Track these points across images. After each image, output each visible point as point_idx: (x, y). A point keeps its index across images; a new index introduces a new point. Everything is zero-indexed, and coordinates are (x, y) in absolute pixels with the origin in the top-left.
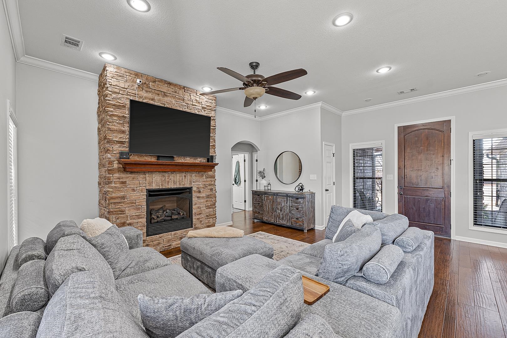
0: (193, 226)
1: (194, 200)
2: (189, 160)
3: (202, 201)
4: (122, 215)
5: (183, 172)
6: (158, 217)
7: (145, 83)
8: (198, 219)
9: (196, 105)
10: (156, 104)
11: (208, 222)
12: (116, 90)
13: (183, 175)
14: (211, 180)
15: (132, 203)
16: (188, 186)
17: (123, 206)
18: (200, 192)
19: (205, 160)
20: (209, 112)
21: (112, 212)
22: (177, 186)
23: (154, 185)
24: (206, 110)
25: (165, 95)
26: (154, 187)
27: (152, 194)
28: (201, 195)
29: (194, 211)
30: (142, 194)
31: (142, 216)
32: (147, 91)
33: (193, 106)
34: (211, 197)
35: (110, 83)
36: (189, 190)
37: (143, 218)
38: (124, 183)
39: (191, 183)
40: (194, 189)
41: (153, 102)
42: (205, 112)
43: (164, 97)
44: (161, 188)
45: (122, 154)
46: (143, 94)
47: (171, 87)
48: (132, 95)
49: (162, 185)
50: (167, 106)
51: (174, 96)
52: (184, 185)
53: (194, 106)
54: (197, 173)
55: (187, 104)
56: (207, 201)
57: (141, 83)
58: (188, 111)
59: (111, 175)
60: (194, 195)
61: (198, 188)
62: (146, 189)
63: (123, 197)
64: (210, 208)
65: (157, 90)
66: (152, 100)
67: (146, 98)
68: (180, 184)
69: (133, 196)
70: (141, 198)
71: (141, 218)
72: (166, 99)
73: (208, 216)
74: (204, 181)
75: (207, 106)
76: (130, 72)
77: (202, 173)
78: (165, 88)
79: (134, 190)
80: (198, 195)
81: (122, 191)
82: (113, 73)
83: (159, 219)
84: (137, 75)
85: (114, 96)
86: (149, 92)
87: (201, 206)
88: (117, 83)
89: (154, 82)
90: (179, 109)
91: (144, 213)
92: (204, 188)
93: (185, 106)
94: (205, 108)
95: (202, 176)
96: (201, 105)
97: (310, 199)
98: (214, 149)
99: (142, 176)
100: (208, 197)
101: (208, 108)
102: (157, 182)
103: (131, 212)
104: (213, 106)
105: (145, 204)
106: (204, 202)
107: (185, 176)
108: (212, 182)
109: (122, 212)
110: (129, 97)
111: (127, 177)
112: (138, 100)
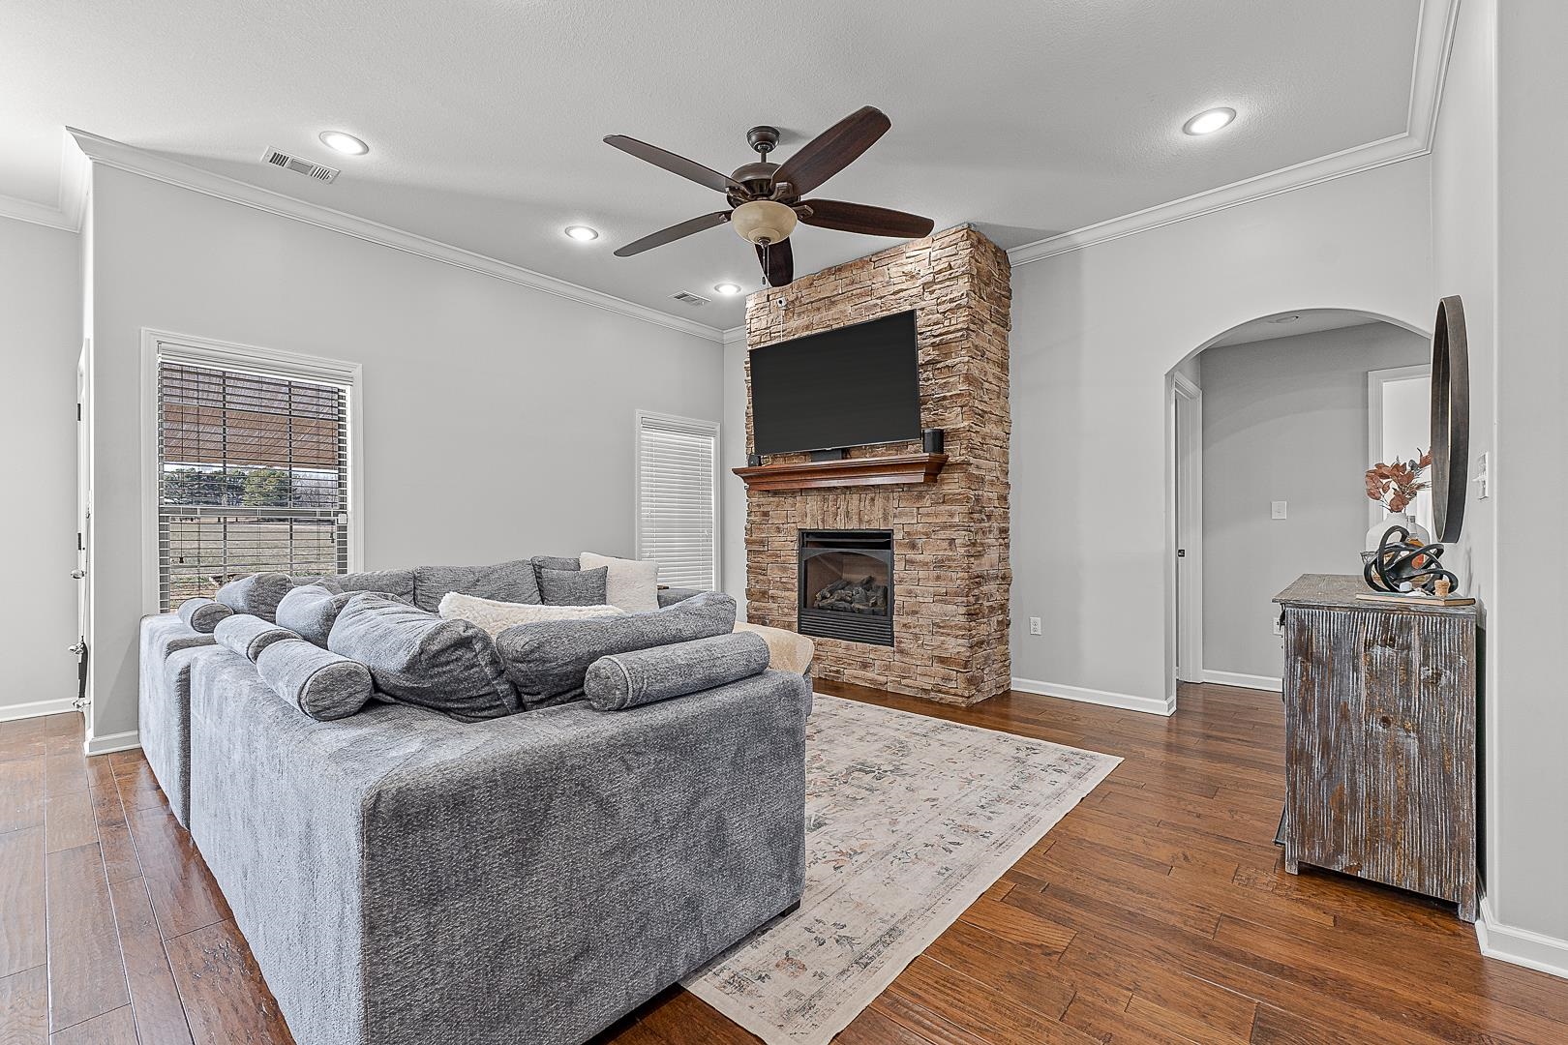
0: (896, 643)
1: (899, 566)
2: (883, 455)
3: (922, 574)
4: (761, 577)
8: (905, 625)
11: (939, 647)
13: (868, 497)
14: (948, 511)
15: (777, 556)
16: (878, 525)
17: (764, 559)
18: (913, 546)
20: (944, 291)
21: (752, 568)
22: (853, 526)
23: (809, 520)
25: (831, 302)
26: (809, 525)
27: (808, 538)
28: (919, 557)
29: (898, 600)
30: (791, 538)
31: (790, 586)
33: (897, 296)
34: (950, 567)
36: (882, 540)
37: (793, 590)
38: (766, 514)
39: (885, 519)
40: (898, 536)
41: (808, 332)
42: (934, 296)
46: (794, 323)
49: (823, 522)
51: (849, 294)
52: (869, 522)
53: (899, 295)
54: (905, 489)
55: (881, 298)
56: (938, 578)
58: (881, 316)
59: (751, 500)
60: (898, 553)
61: (908, 533)
62: (799, 529)
63: (761, 543)
64: (946, 602)
65: (816, 301)
66: (808, 326)
67: (797, 329)
68: (860, 521)
69: (778, 541)
70: (787, 546)
71: (790, 590)
72: (833, 311)
73: (940, 627)
74: (928, 515)
78: (829, 288)
79: (779, 530)
80: (911, 555)
81: (762, 531)
86: (804, 312)
87: (918, 590)
88: (758, 326)
91: (794, 581)
92: (927, 534)
93: (876, 305)
94: (934, 282)
95: (920, 497)
96: (920, 282)
97: (1368, 645)
98: (962, 407)
99: (790, 500)
100: (940, 564)
101: (940, 277)
102: (811, 513)
103: (774, 574)
104: (959, 262)
105: (795, 560)
106: (928, 579)
107: (873, 499)
108: (952, 515)
109: (763, 571)
110: (772, 342)
111: (771, 505)
112: (783, 341)
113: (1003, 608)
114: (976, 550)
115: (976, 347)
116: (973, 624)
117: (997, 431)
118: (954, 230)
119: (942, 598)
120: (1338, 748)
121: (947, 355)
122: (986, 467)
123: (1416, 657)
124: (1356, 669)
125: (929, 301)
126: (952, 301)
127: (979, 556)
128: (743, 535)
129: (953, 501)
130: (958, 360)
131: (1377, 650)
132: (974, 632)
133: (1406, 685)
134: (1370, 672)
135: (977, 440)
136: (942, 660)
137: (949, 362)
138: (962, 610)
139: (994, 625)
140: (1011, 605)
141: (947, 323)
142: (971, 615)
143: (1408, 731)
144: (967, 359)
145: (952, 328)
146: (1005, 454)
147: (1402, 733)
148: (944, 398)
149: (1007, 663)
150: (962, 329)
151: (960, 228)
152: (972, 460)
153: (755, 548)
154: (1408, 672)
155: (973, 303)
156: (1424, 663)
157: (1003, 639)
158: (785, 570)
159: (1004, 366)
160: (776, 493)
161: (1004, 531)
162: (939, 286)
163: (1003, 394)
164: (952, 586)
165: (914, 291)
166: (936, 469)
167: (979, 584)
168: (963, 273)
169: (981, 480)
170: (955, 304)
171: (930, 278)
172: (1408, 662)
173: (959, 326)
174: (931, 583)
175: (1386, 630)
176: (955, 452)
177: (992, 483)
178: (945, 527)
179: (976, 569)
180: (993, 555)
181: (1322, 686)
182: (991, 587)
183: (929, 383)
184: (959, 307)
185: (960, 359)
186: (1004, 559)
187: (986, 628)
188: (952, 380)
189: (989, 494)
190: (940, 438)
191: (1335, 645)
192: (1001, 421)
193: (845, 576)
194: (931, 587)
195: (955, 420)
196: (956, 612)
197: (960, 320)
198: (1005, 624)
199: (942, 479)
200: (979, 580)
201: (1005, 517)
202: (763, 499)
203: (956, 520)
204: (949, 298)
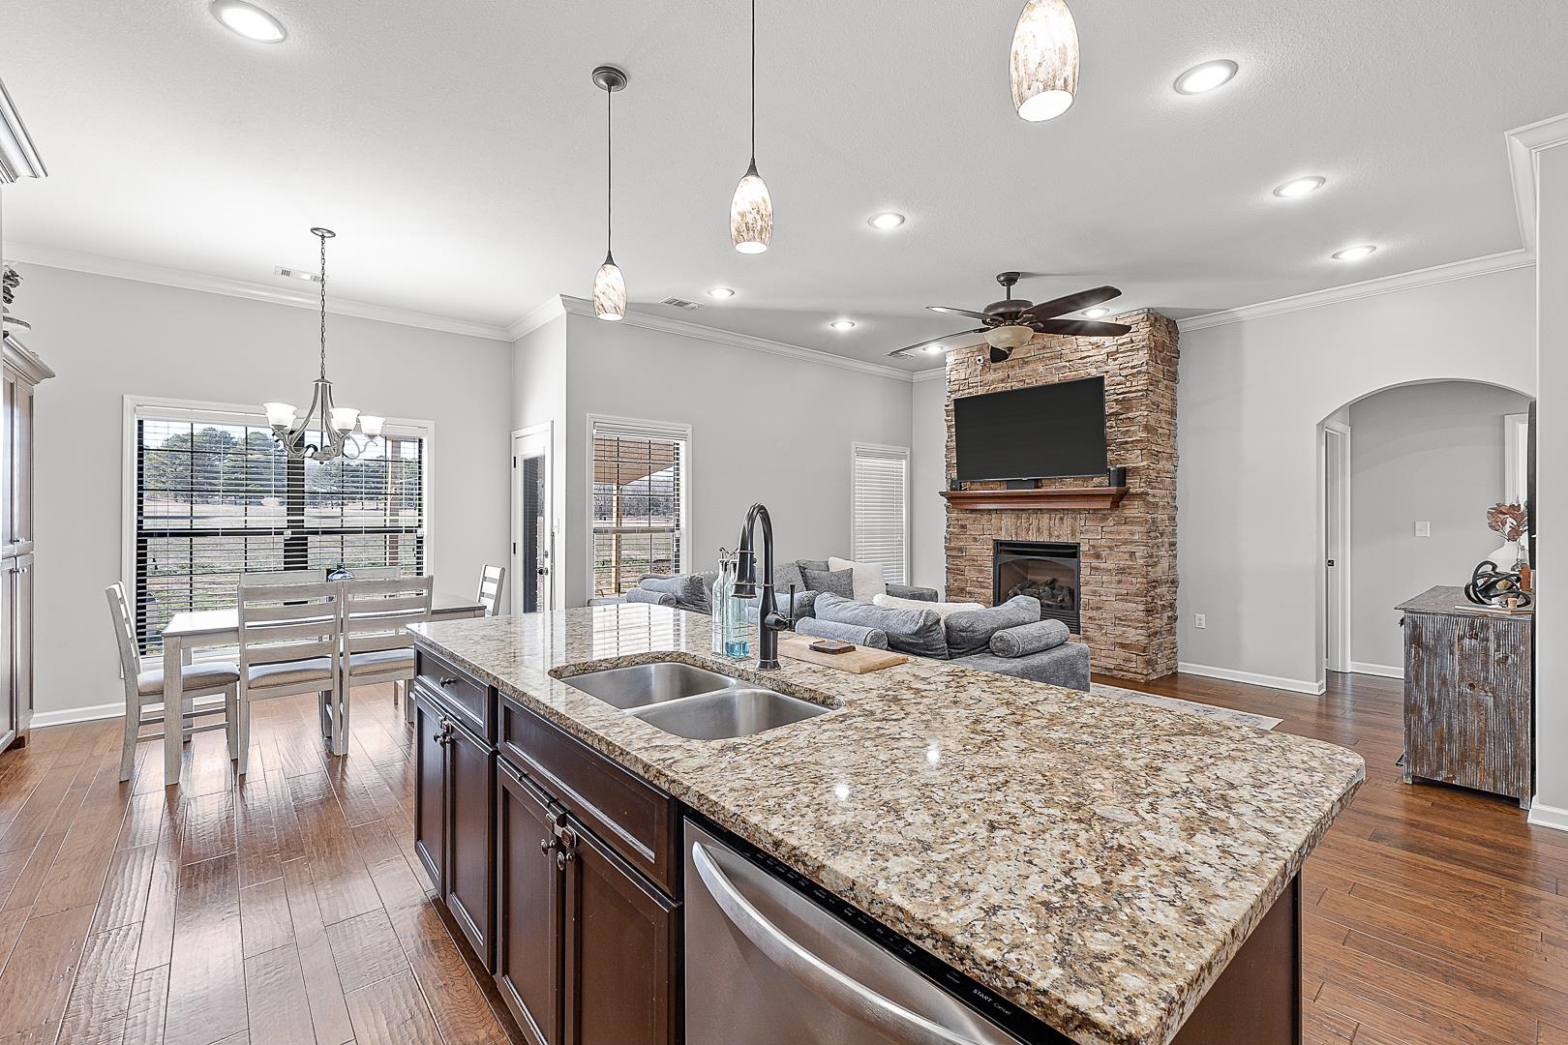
0: (1081, 632)
1: (1085, 572)
2: (1070, 485)
3: (1105, 578)
4: (960, 577)
8: (1090, 618)
9: (1089, 356)
10: (1009, 386)
11: (1121, 635)
13: (1058, 517)
14: (1129, 531)
15: (974, 561)
16: (1066, 538)
17: (962, 563)
18: (1098, 556)
20: (1127, 359)
22: (1044, 538)
23: (1003, 533)
26: (1004, 537)
27: (1000, 547)
28: (1103, 565)
29: (1084, 598)
30: (987, 547)
31: (985, 585)
32: (996, 370)
33: (1083, 361)
34: (1130, 574)
36: (1071, 551)
37: (987, 588)
38: (963, 527)
39: (1073, 533)
40: (1084, 548)
41: (1003, 385)
42: (1116, 362)
44: (1015, 539)
45: (949, 482)
46: (990, 377)
49: (1016, 534)
51: (1042, 356)
52: (1058, 536)
53: (1088, 360)
54: (1090, 512)
55: (1068, 362)
56: (1120, 582)
58: (1071, 376)
59: (950, 516)
60: (1084, 561)
61: (1094, 546)
62: (994, 540)
63: (960, 550)
64: (1127, 601)
66: (1006, 382)
67: (993, 382)
68: (1050, 535)
69: (974, 549)
70: (985, 553)
71: (984, 587)
72: (1027, 369)
73: (1121, 620)
74: (1111, 532)
77: (1107, 512)
78: (1022, 351)
79: (976, 540)
80: (1095, 563)
81: (961, 540)
82: (952, 364)
84: (980, 350)
86: (999, 369)
87: (1102, 590)
88: (956, 377)
90: (1050, 379)
91: (989, 580)
92: (1110, 548)
93: (1065, 367)
94: (1117, 352)
95: (1105, 518)
96: (1105, 351)
97: (1461, 638)
98: (1141, 450)
99: (986, 517)
100: (1121, 571)
101: (1123, 349)
102: (1008, 529)
103: (971, 574)
104: (1140, 337)
105: (991, 564)
106: (1111, 583)
107: (1062, 519)
108: (1132, 534)
109: (961, 572)
110: (971, 390)
111: (967, 519)
112: (981, 391)
113: (1172, 606)
114: (1152, 561)
115: (1153, 403)
116: (1150, 618)
117: (1169, 466)
118: (1136, 313)
119: (1124, 598)
120: (1440, 703)
121: (1129, 409)
122: (1158, 494)
123: (1492, 646)
124: (1452, 653)
125: (1112, 366)
126: (1133, 367)
127: (1155, 565)
128: (943, 543)
129: (1132, 523)
130: (1138, 413)
131: (1467, 641)
132: (1151, 625)
133: (1485, 663)
134: (1461, 655)
135: (1153, 474)
136: (1123, 646)
137: (1130, 415)
138: (1141, 607)
139: (1166, 621)
140: (1177, 604)
141: (1128, 384)
142: (1149, 611)
143: (1486, 692)
144: (1146, 413)
145: (1133, 389)
146: (1174, 483)
147: (1483, 693)
148: (1126, 443)
149: (1175, 650)
150: (1142, 390)
151: (1141, 311)
152: (1150, 491)
153: (953, 553)
154: (1487, 655)
155: (1151, 370)
156: (1497, 650)
157: (1171, 632)
158: (981, 571)
159: (1173, 413)
160: (973, 511)
161: (1173, 544)
162: (1121, 355)
163: (1172, 435)
164: (1133, 589)
166: (1119, 499)
167: (1155, 587)
168: (1143, 346)
169: (1156, 505)
170: (1136, 370)
171: (1114, 349)
172: (1486, 649)
173: (1139, 388)
174: (1113, 586)
175: (1472, 629)
176: (1135, 485)
177: (1164, 507)
178: (1125, 543)
179: (1152, 576)
180: (1164, 564)
181: (1429, 663)
182: (1162, 590)
183: (1113, 430)
184: (1139, 372)
185: (1140, 413)
186: (1172, 567)
187: (1159, 622)
188: (1132, 429)
189: (1162, 516)
190: (1122, 475)
191: (1438, 637)
192: (1171, 456)
193: (1029, 577)
194: (1114, 588)
195: (1135, 459)
196: (1135, 608)
197: (1141, 382)
198: (1173, 619)
199: (1124, 505)
200: (1155, 584)
201: (1174, 534)
202: (961, 516)
203: (1136, 537)
204: (1130, 365)
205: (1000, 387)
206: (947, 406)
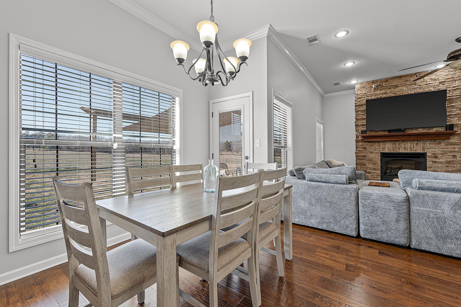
1: (429, 163)
2: (422, 131)
3: (440, 165)
4: (364, 167)
5: (414, 140)
6: (391, 172)
7: (380, 85)
9: (430, 84)
10: (388, 95)
12: (360, 96)
13: (415, 143)
14: (453, 147)
15: (371, 160)
17: (365, 162)
18: (436, 157)
19: (443, 129)
20: (450, 84)
21: (358, 164)
22: (409, 151)
24: (445, 83)
25: (396, 86)
26: (386, 151)
27: (384, 155)
28: (438, 161)
30: (377, 155)
32: (381, 90)
33: (427, 85)
34: (454, 163)
35: (357, 94)
36: (422, 156)
38: (365, 148)
39: (423, 149)
40: (428, 154)
41: (385, 95)
43: (395, 88)
44: (392, 152)
45: (362, 132)
46: (379, 92)
47: (402, 79)
48: (370, 96)
49: (393, 150)
50: (398, 94)
51: (405, 84)
52: (416, 150)
54: (432, 141)
55: (419, 86)
56: (447, 166)
57: (375, 87)
58: (421, 91)
59: (358, 144)
60: (428, 159)
61: (434, 154)
62: (381, 153)
63: (364, 156)
65: (389, 86)
66: (385, 94)
67: (380, 94)
68: (411, 150)
69: (372, 156)
70: (378, 158)
71: (377, 170)
72: (397, 89)
74: (443, 148)
75: (446, 79)
76: (368, 83)
77: (440, 141)
78: (395, 82)
79: (371, 153)
80: (434, 160)
81: (364, 153)
82: (358, 88)
83: (391, 174)
84: (373, 82)
85: (359, 100)
86: (383, 89)
87: (439, 170)
88: (361, 93)
89: (386, 81)
90: (410, 92)
91: (379, 168)
92: (443, 154)
93: (417, 88)
95: (440, 143)
98: (458, 118)
99: (377, 144)
100: (448, 162)
101: (448, 80)
102: (389, 147)
103: (369, 165)
105: (379, 161)
106: (443, 167)
108: (455, 148)
109: (364, 165)
110: (368, 98)
111: (368, 145)
112: (373, 98)
129: (454, 144)
137: (452, 105)
145: (455, 95)
153: (360, 158)
158: (374, 164)
160: (370, 142)
162: (447, 83)
165: (436, 84)
168: (459, 79)
171: (443, 80)
173: (458, 94)
178: (451, 152)
188: (454, 110)
190: (452, 126)
195: (456, 121)
199: (451, 138)
202: (364, 144)
203: (456, 150)
204: (452, 86)
205: (384, 96)
206: (355, 103)
